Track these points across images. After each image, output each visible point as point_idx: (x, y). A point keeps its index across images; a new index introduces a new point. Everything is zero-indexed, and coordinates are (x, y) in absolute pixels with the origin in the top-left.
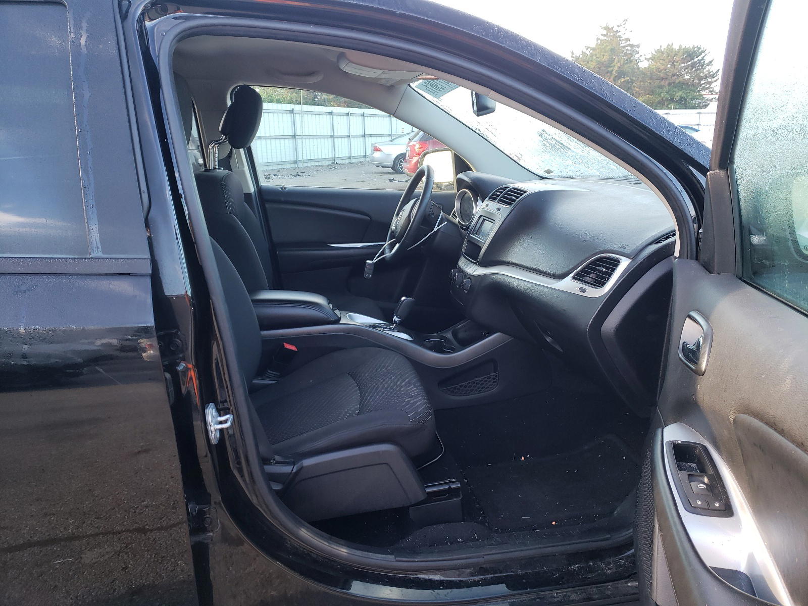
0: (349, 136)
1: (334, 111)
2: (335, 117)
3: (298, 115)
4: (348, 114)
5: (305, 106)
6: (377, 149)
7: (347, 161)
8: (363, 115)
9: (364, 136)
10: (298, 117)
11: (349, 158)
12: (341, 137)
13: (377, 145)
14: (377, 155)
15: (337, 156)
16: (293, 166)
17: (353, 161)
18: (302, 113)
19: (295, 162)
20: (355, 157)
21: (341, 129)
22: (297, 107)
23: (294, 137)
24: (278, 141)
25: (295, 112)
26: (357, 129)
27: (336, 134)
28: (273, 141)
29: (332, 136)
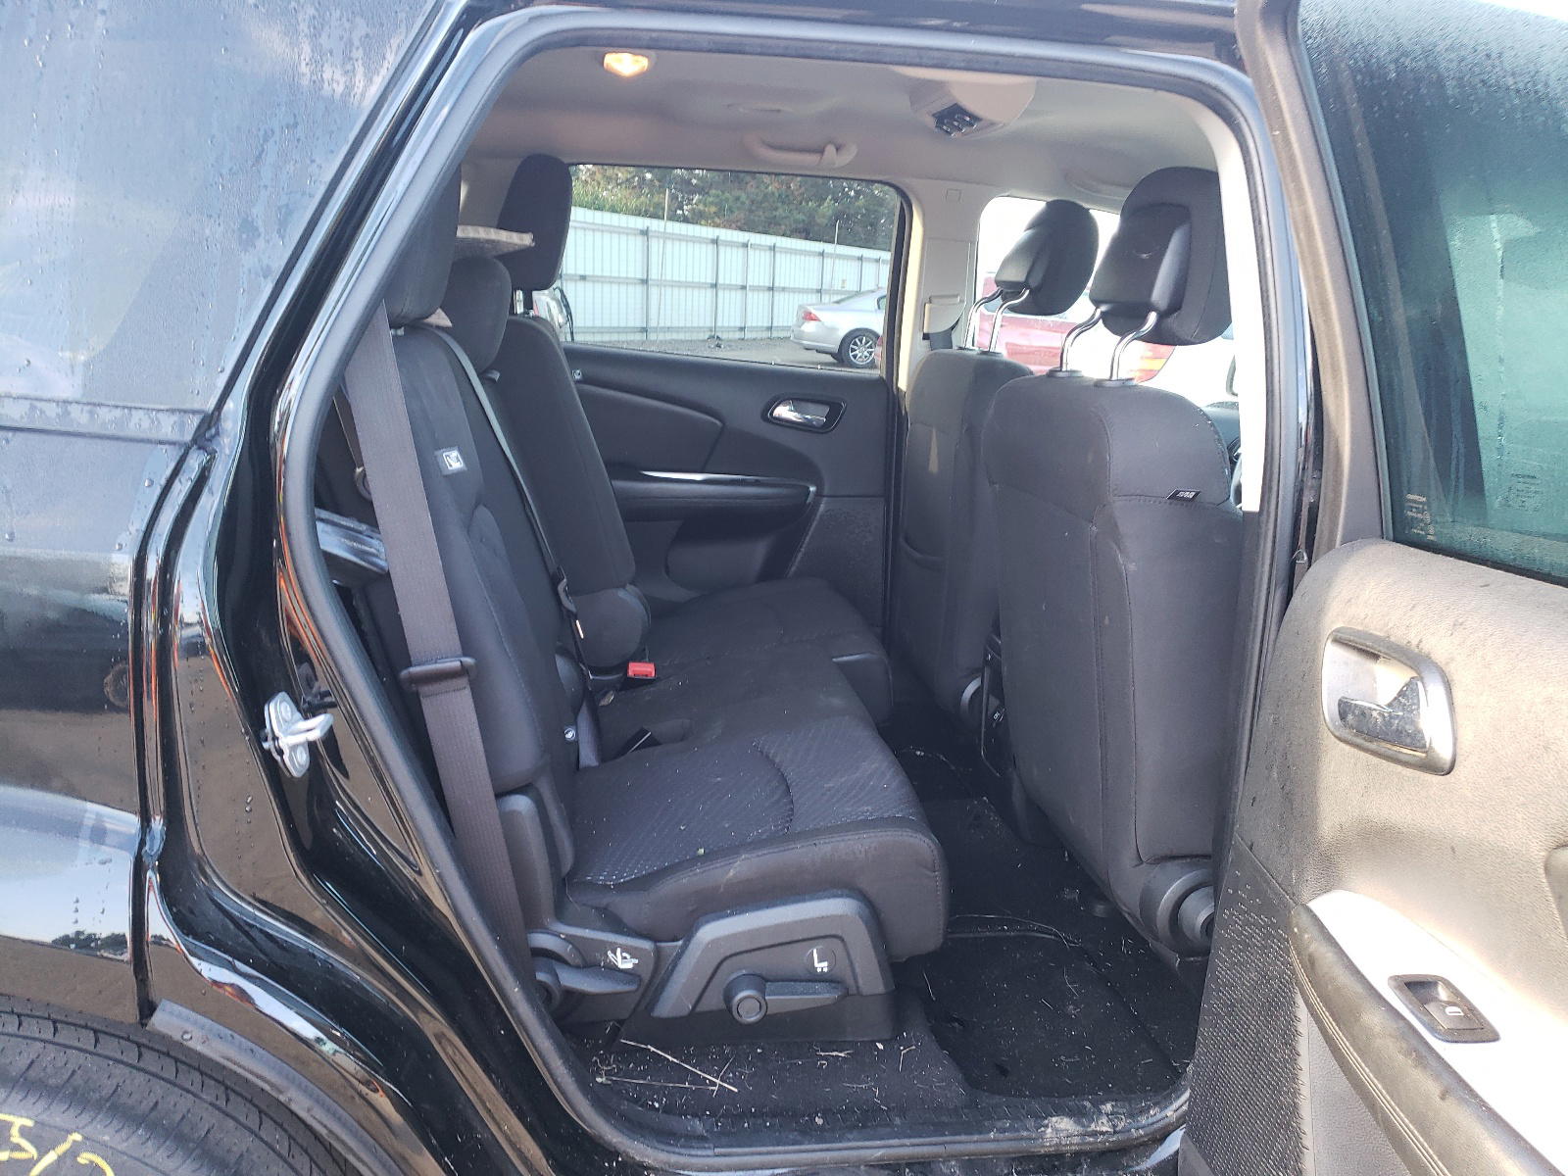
0: (744, 288)
1: (722, 238)
2: (722, 249)
3: (656, 240)
4: (745, 245)
5: (670, 224)
6: (809, 317)
7: (738, 335)
8: (773, 248)
9: (771, 289)
10: (655, 245)
11: (742, 329)
12: (730, 287)
13: (811, 309)
14: (809, 327)
15: (719, 324)
16: (638, 337)
17: (748, 335)
18: (666, 237)
19: (644, 330)
20: (753, 329)
21: (731, 275)
22: (654, 225)
23: (645, 282)
24: (615, 287)
25: (650, 234)
26: (759, 277)
27: (721, 281)
28: (607, 287)
29: (715, 286)
